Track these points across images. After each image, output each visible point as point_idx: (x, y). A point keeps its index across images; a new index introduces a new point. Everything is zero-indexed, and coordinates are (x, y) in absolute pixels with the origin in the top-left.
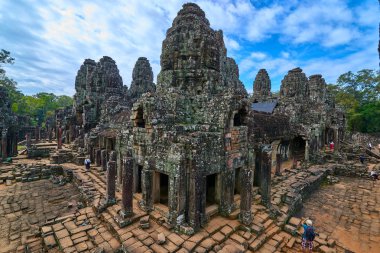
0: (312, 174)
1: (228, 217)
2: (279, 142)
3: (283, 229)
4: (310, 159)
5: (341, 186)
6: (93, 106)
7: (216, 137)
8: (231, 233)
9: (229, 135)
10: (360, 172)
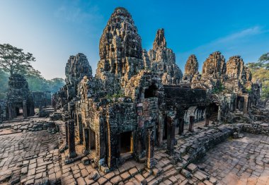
0: (221, 131)
1: (138, 161)
2: (195, 107)
3: (180, 172)
4: (222, 119)
5: (245, 140)
6: (73, 86)
7: (130, 106)
8: (136, 174)
9: (140, 105)
10: (265, 130)
